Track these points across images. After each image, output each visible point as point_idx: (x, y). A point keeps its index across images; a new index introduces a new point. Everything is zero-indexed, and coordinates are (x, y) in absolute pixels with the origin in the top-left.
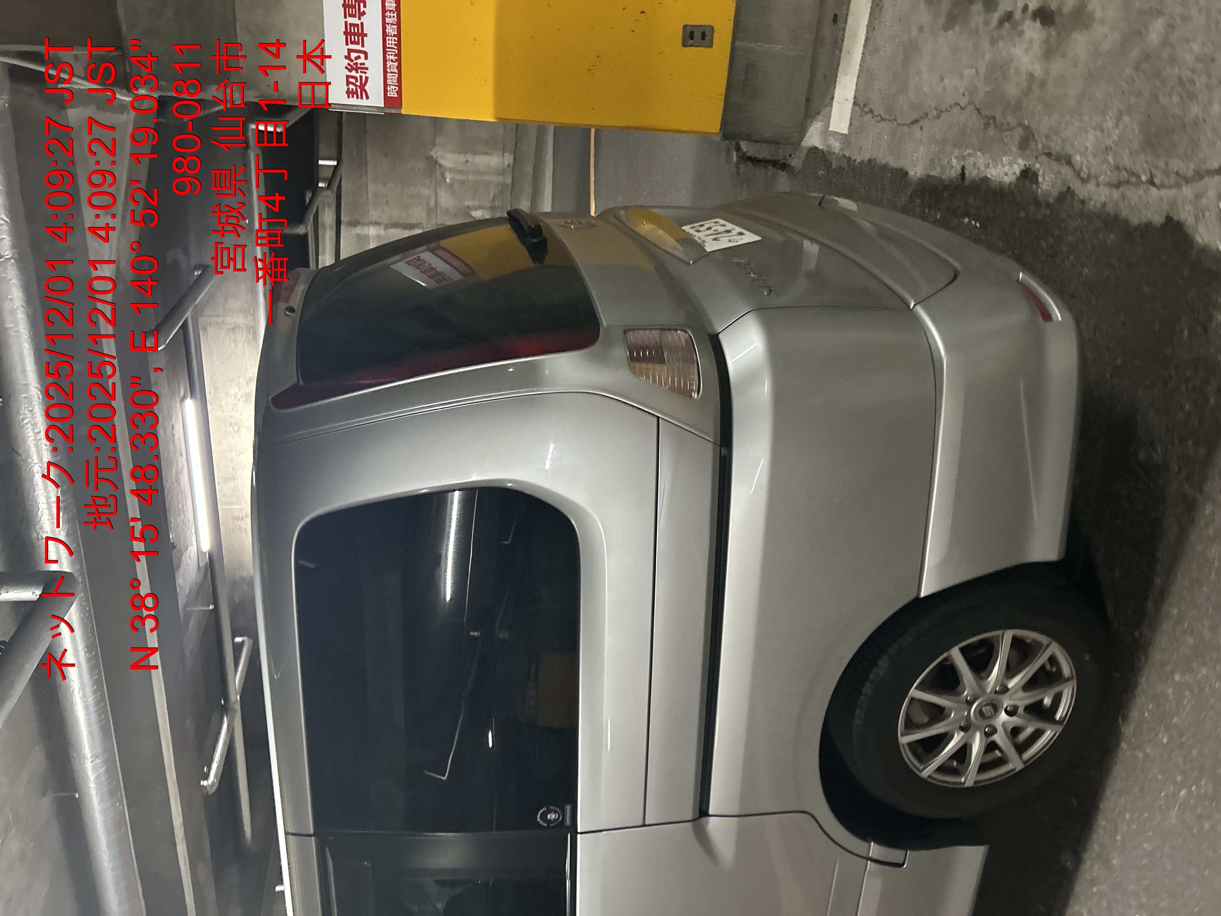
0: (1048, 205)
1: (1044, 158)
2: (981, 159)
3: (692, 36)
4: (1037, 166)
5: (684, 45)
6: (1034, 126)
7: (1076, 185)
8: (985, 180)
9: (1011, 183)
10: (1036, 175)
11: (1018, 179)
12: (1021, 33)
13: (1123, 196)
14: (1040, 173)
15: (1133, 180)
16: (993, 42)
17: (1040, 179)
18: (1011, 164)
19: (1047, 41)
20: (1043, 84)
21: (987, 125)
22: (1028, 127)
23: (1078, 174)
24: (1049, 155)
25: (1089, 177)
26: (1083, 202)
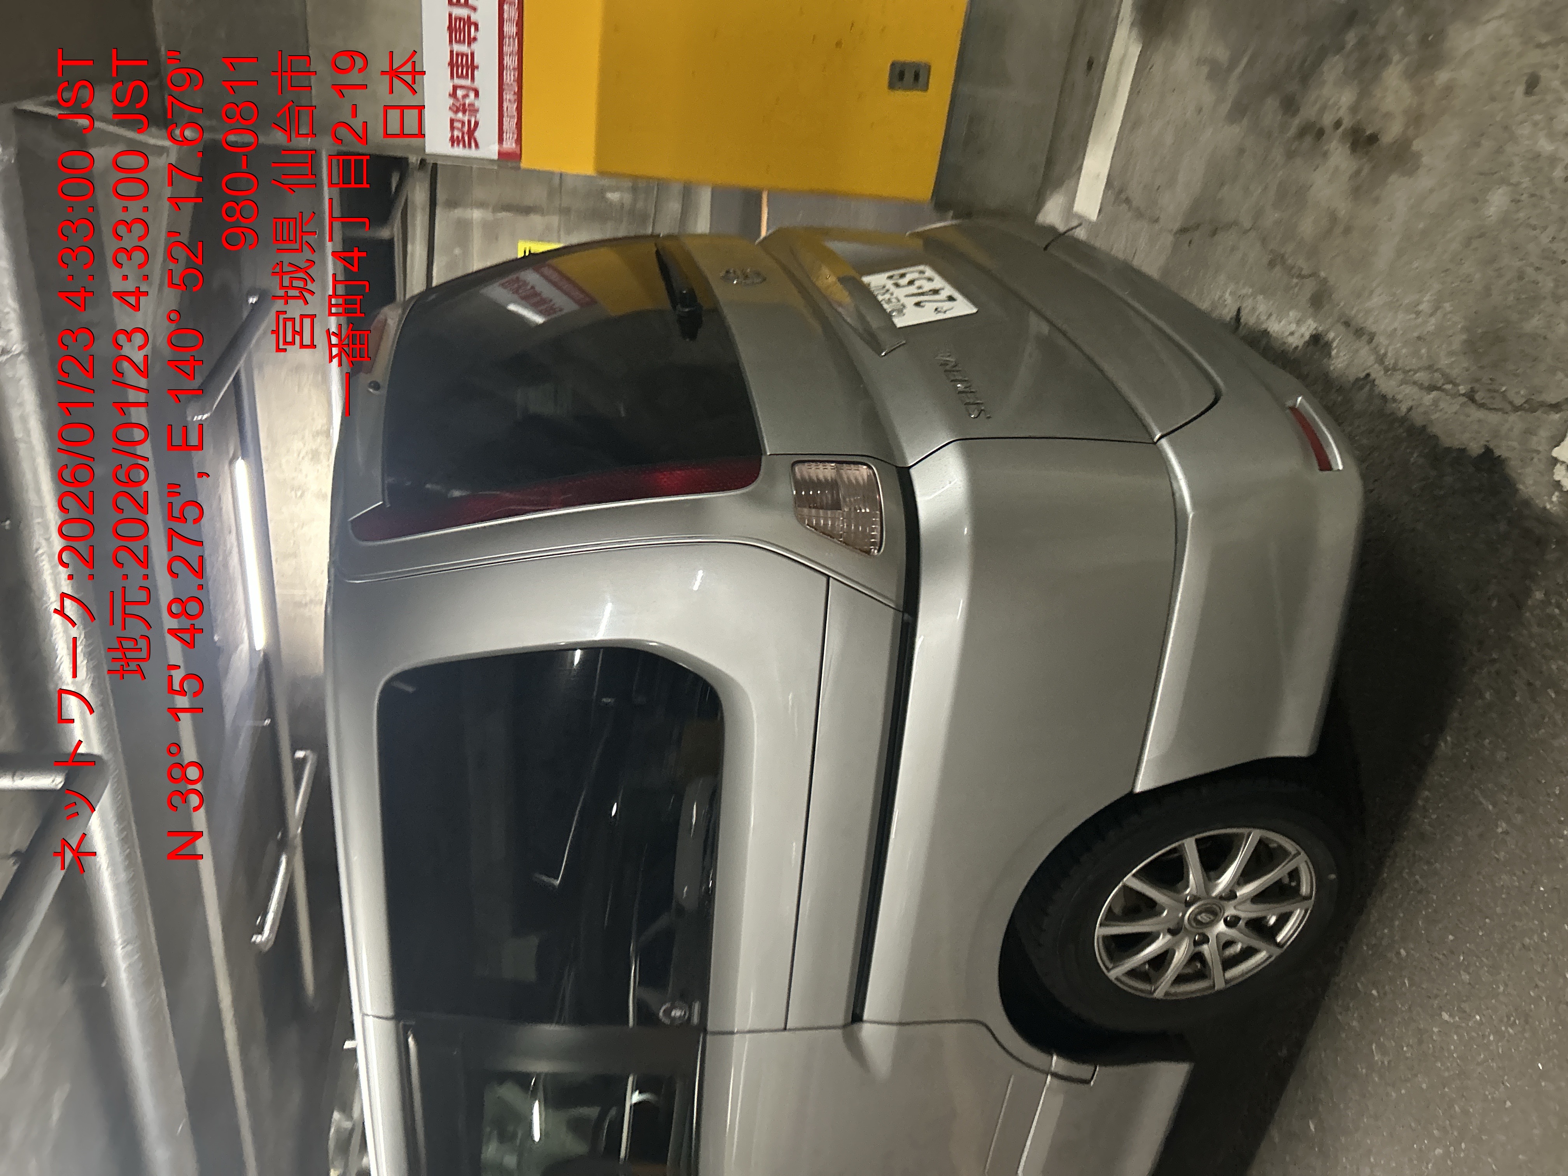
0: (1340, 390)
1: (1341, 328)
2: (1263, 306)
3: (901, 76)
4: (1331, 335)
5: (892, 86)
6: (1332, 281)
7: (1377, 373)
8: (1265, 333)
9: (1297, 347)
10: (1328, 345)
11: (1307, 344)
12: (1325, 155)
13: (1435, 403)
14: (1335, 344)
15: (1449, 387)
16: (1290, 155)
17: (1334, 352)
18: (1299, 322)
19: (1358, 173)
20: (1347, 230)
21: (1272, 264)
22: (1325, 281)
23: (1381, 360)
24: (1347, 324)
25: (1395, 369)
26: (1384, 397)
